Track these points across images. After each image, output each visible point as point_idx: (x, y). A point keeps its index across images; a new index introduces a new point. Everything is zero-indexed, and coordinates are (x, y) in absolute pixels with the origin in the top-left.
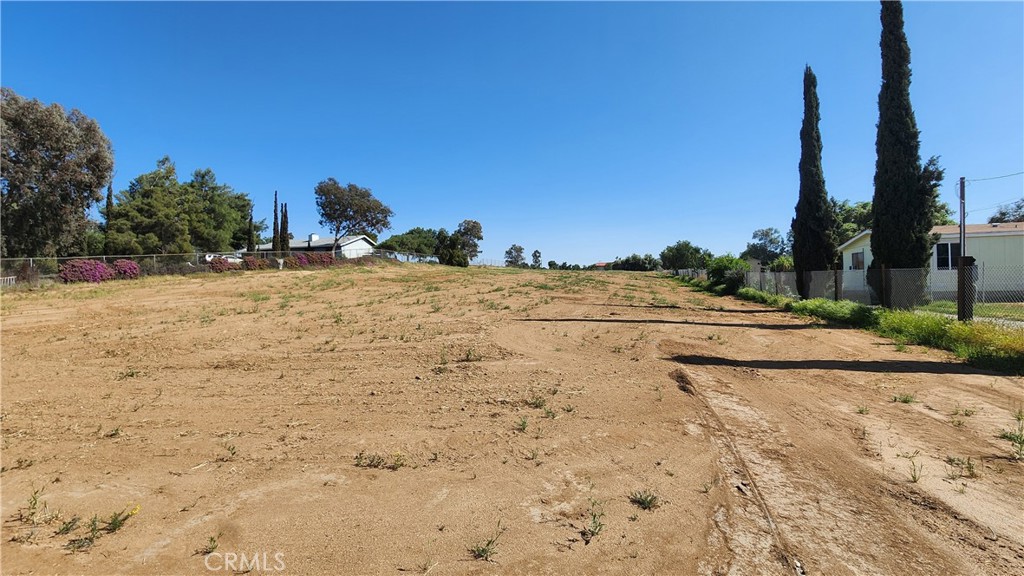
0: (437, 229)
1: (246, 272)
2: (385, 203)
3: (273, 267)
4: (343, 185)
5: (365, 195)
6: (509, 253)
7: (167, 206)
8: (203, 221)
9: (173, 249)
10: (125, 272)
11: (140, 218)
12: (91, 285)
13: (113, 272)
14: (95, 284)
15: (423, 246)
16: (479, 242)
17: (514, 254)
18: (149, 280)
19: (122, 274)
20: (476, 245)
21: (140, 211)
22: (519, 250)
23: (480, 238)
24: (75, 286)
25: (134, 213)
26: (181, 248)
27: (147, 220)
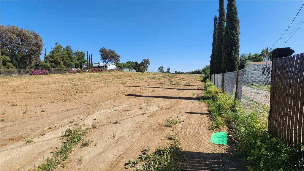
0: (135, 61)
1: (77, 73)
2: (118, 54)
3: (85, 72)
4: (107, 49)
5: (113, 52)
6: (159, 68)
7: (58, 55)
8: (67, 59)
9: (59, 67)
10: (45, 73)
11: (51, 59)
12: (36, 76)
13: (42, 73)
14: (37, 76)
15: (130, 66)
16: (148, 65)
17: (161, 69)
18: (51, 75)
19: (44, 73)
20: (148, 66)
21: (51, 57)
22: (162, 68)
23: (149, 64)
24: (32, 76)
25: (50, 58)
26: (61, 66)
27: (53, 59)
